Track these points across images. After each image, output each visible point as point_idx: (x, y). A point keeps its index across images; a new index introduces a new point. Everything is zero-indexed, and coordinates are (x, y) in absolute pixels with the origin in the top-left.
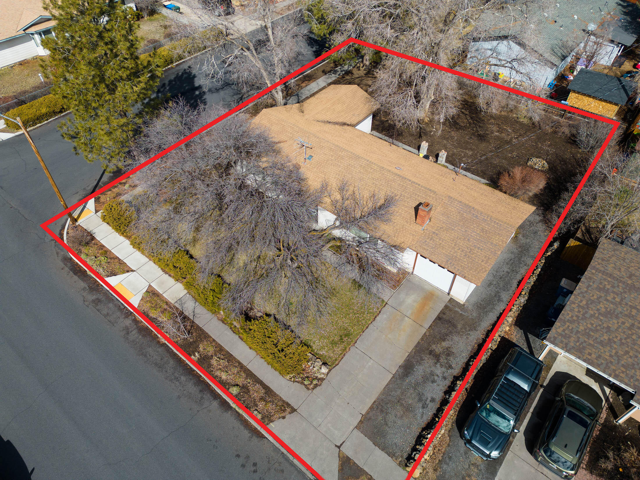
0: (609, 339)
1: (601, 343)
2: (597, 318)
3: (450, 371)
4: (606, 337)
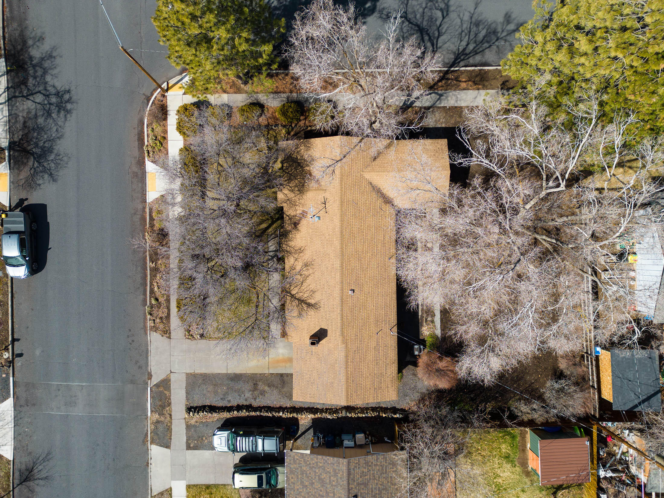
0: (306, 486)
1: (302, 482)
2: (315, 475)
3: (253, 400)
4: (307, 484)
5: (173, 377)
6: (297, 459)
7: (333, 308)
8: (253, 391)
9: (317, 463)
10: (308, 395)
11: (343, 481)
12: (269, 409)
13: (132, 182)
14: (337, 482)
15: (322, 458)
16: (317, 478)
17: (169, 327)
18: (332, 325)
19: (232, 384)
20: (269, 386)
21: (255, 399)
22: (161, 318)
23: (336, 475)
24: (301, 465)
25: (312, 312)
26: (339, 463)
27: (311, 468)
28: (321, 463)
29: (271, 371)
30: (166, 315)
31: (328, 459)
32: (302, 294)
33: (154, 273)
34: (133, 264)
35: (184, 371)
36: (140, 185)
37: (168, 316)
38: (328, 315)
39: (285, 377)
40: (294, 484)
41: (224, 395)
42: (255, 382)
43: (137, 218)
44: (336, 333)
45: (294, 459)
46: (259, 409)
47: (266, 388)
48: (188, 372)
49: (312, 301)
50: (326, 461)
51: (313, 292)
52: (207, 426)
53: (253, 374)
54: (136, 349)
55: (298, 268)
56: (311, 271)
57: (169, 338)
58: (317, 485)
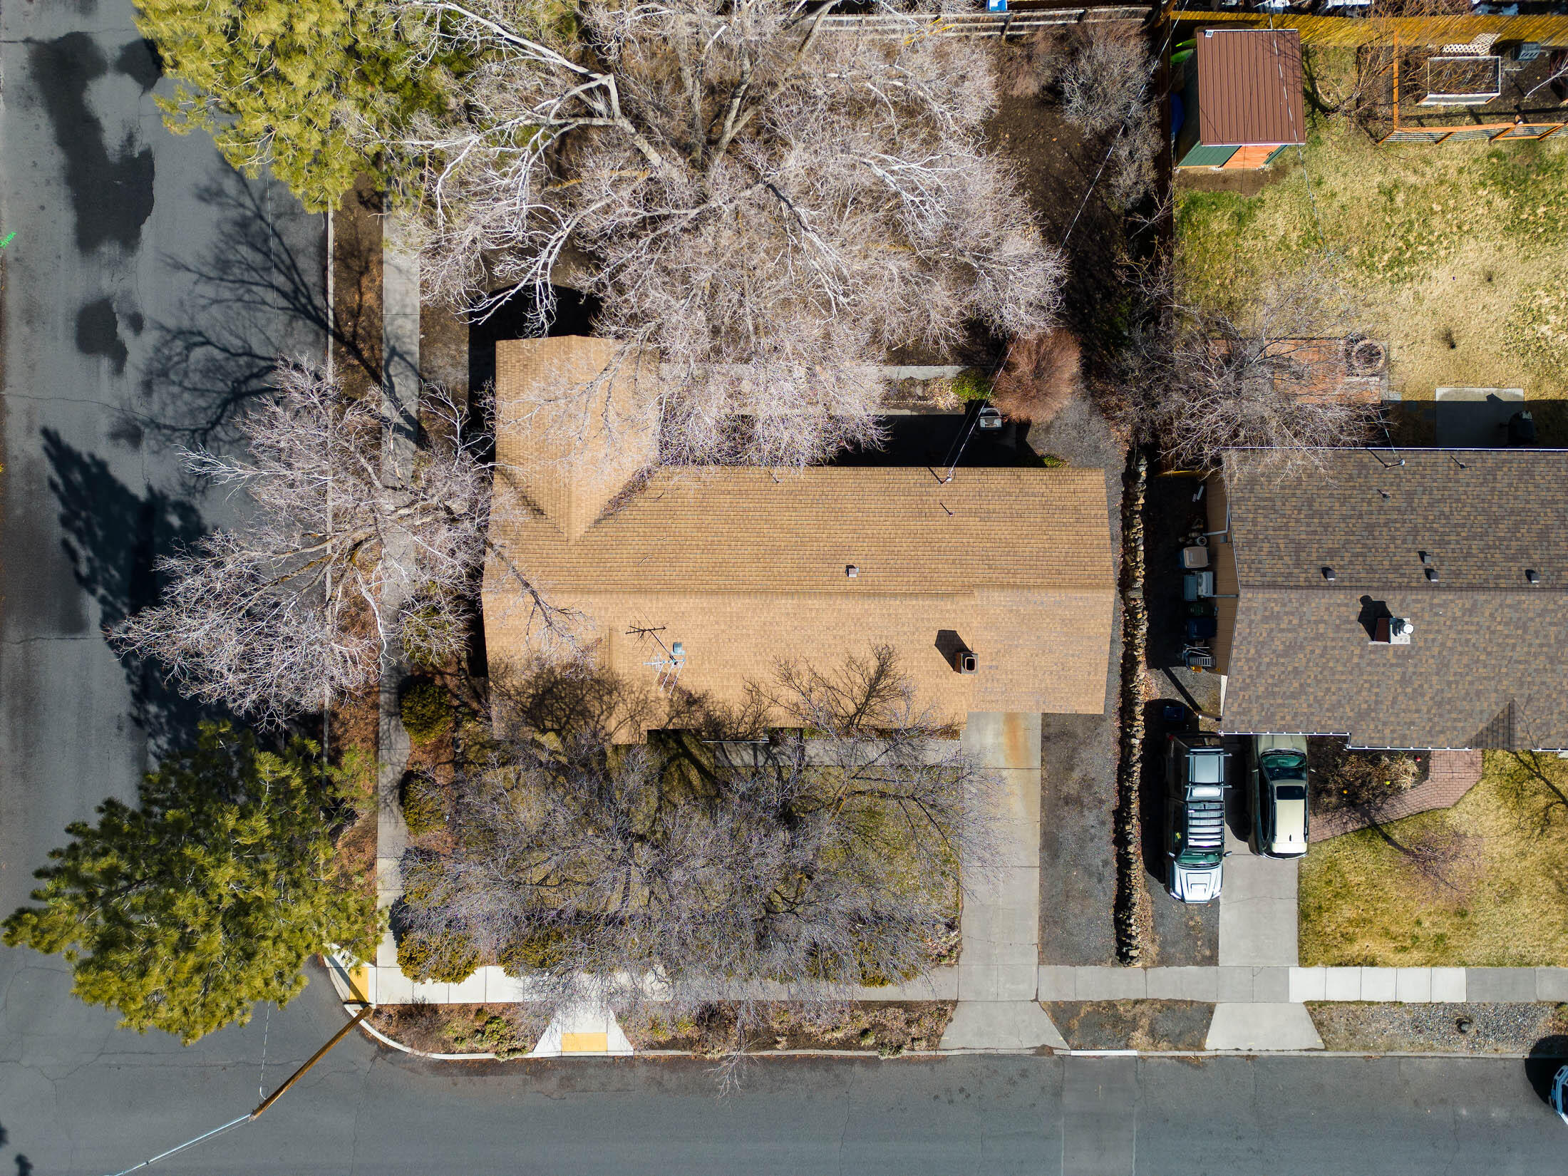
0: (1301, 685)
1: (1293, 696)
2: (1277, 664)
3: (1104, 808)
4: (1296, 685)
5: (1048, 996)
6: (1240, 705)
7: (889, 615)
8: (1082, 806)
9: (1248, 660)
10: (1091, 677)
11: (1290, 601)
12: (1124, 769)
13: (584, 1091)
14: (1292, 614)
15: (1237, 647)
16: (1282, 660)
17: (930, 1003)
18: (928, 620)
19: (1065, 856)
20: (1071, 769)
21: (1101, 802)
22: (909, 1023)
23: (1277, 617)
24: (1253, 698)
25: (898, 667)
26: (1249, 609)
27: (1260, 674)
28: (1248, 651)
29: (1037, 763)
30: (901, 1011)
31: (1240, 634)
32: (856, 689)
33: (802, 1039)
34: (779, 1089)
35: (1035, 968)
36: (591, 1071)
37: (905, 1006)
38: (905, 629)
39: (1052, 730)
40: (1296, 714)
41: (1091, 875)
42: (1061, 803)
43: (670, 1079)
44: (948, 611)
45: (1239, 713)
46: (1123, 792)
47: (1076, 775)
48: (1036, 960)
49: (873, 665)
50: (1245, 638)
51: (851, 661)
52: (1162, 916)
53: (1042, 807)
54: (981, 1082)
55: (794, 696)
56: (802, 667)
57: (955, 1003)
58: (1300, 660)
